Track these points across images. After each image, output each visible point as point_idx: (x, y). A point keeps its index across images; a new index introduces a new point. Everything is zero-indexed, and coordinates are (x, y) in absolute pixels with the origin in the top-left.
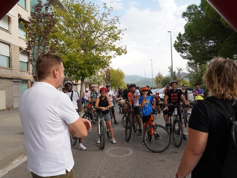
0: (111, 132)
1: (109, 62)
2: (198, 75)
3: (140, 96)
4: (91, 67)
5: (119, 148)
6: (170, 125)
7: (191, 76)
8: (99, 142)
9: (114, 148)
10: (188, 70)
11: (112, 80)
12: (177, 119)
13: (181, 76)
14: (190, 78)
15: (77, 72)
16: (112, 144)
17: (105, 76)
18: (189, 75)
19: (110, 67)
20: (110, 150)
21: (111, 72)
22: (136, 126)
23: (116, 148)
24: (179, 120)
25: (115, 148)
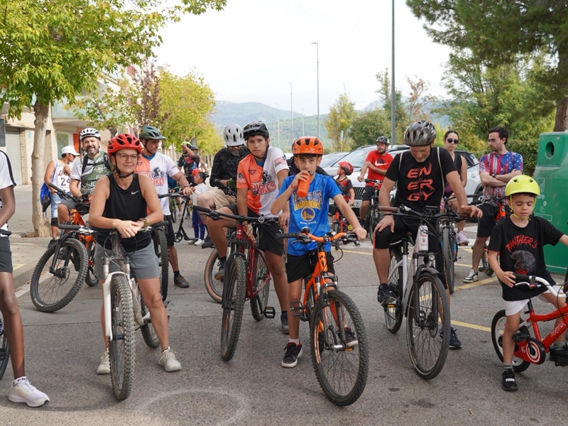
0: (161, 324)
1: (152, 39)
2: (481, 105)
3: (287, 173)
4: (77, 56)
5: (193, 390)
6: (397, 290)
7: (458, 108)
8: (105, 367)
9: (169, 394)
10: (449, 87)
11: (166, 116)
12: (428, 268)
13: (420, 110)
14: (454, 116)
15: (16, 74)
16: (165, 373)
17: (139, 101)
18: (449, 106)
19: (160, 68)
20: (152, 400)
21: (162, 86)
22: (260, 295)
23: (179, 392)
24: (435, 271)
25: (174, 393)
